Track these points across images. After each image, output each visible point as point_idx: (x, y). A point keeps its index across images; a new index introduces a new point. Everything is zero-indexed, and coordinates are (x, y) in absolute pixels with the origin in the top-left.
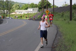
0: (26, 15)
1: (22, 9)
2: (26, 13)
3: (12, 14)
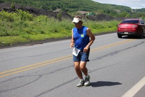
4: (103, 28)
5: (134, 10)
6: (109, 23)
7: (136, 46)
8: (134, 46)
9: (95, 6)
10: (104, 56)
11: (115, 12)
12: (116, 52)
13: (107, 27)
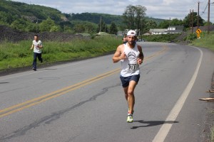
0: (165, 35)
1: (159, 27)
2: (166, 33)
3: (145, 34)
4: (5, 58)
5: (67, 16)
6: (19, 46)
7: (94, 98)
8: (90, 99)
10: (31, 126)
12: (56, 115)
13: (14, 57)
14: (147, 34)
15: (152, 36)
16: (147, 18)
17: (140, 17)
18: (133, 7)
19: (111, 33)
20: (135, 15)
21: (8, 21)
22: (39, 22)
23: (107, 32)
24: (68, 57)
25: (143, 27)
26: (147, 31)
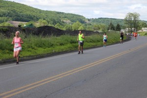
5: (89, 20)
6: (60, 39)
9: (34, 14)
11: (63, 22)
13: (57, 45)
14: (140, 31)
15: (144, 32)
16: (141, 21)
17: (136, 21)
18: (131, 14)
19: (117, 30)
20: (133, 19)
21: (53, 24)
22: (72, 24)
23: (114, 29)
24: (89, 46)
25: (138, 26)
26: (140, 29)
